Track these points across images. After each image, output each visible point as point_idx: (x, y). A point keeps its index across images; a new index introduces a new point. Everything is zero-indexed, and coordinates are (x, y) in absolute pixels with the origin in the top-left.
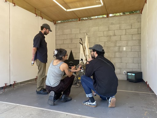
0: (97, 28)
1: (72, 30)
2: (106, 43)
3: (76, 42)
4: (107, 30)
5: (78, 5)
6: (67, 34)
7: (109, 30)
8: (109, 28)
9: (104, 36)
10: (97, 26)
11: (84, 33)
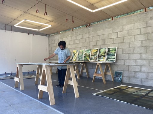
0: (132, 25)
1: (105, 30)
2: (144, 42)
3: (109, 43)
4: (145, 26)
5: (105, 3)
6: (100, 35)
7: (147, 27)
8: (147, 24)
9: (141, 34)
10: (132, 23)
11: (117, 32)
